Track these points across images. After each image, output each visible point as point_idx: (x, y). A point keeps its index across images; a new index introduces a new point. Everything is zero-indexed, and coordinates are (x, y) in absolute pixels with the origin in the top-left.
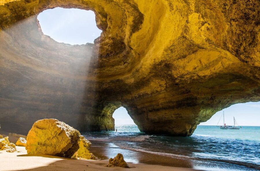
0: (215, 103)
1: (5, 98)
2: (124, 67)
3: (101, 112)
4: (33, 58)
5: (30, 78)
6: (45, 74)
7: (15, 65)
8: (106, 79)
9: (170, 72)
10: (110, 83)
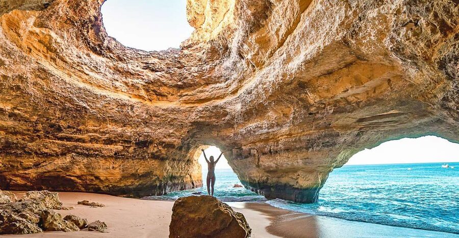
0: (362, 140)
1: (54, 140)
2: (225, 86)
3: (186, 156)
4: (91, 74)
5: (89, 105)
6: (109, 99)
7: (68, 86)
8: (196, 105)
9: (303, 96)
10: (203, 111)
